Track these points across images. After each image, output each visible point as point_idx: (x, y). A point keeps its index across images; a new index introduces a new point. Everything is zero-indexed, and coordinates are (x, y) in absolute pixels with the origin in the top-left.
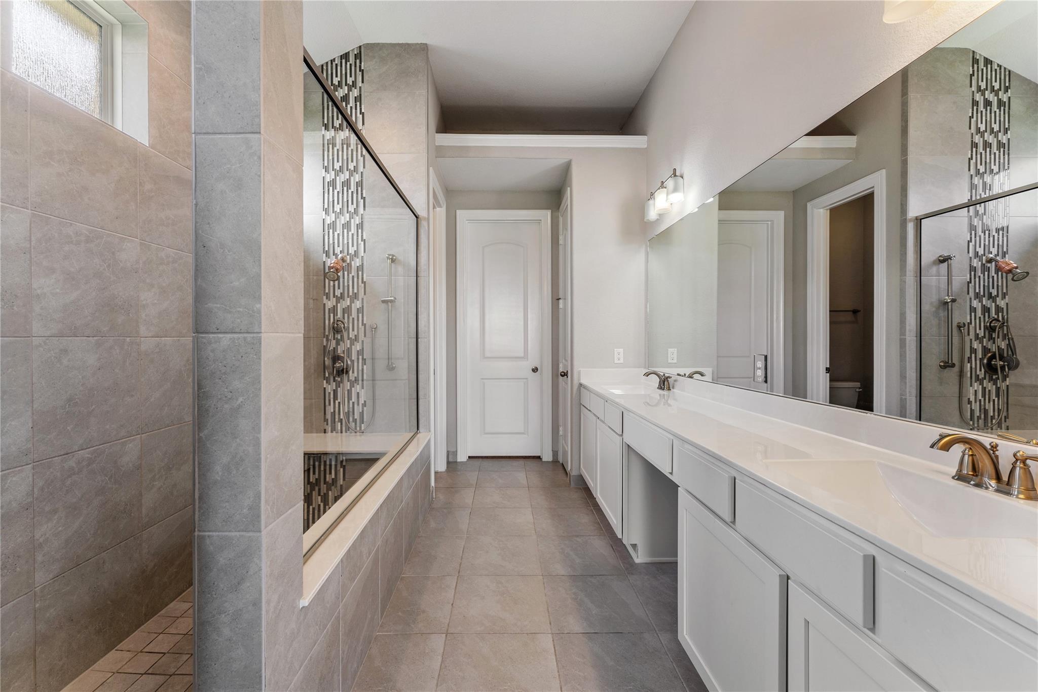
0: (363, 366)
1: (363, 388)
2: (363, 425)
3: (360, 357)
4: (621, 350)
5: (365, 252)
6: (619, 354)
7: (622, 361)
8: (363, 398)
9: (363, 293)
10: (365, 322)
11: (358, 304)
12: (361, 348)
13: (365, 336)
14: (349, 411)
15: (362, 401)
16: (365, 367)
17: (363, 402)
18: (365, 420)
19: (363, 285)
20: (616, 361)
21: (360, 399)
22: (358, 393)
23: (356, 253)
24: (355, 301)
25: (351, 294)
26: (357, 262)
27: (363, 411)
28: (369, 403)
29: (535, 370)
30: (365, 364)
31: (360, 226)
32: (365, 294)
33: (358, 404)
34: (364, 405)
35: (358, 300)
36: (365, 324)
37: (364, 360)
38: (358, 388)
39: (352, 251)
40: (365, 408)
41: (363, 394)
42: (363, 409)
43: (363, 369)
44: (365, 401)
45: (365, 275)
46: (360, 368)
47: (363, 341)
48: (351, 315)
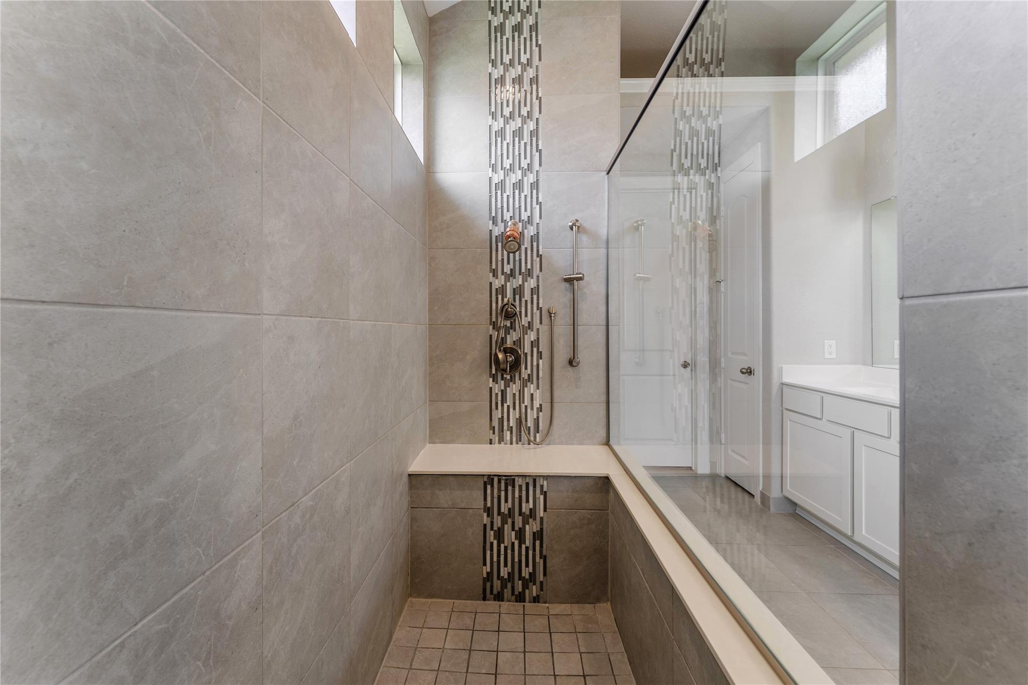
0: (538, 361)
1: (538, 388)
2: (538, 435)
3: (535, 350)
4: (833, 342)
5: (540, 218)
6: (830, 348)
7: (834, 356)
8: (538, 400)
9: (538, 269)
10: (540, 306)
11: (532, 283)
12: (536, 339)
13: (541, 323)
14: (520, 417)
15: (536, 405)
16: (541, 361)
17: (538, 406)
18: (541, 428)
19: (538, 259)
20: (827, 356)
21: (534, 402)
22: (532, 395)
23: (530, 220)
24: (529, 279)
25: (523, 270)
26: (531, 231)
27: (538, 417)
28: (546, 407)
29: (685, 365)
30: (541, 359)
31: (535, 186)
32: (541, 270)
33: (532, 409)
34: (540, 409)
35: (532, 278)
36: (541, 308)
37: (540, 354)
38: (532, 388)
39: (524, 217)
40: (541, 414)
41: (538, 396)
42: (538, 414)
43: (538, 365)
44: (541, 405)
45: (541, 247)
46: (535, 363)
47: (538, 329)
48: (524, 297)
